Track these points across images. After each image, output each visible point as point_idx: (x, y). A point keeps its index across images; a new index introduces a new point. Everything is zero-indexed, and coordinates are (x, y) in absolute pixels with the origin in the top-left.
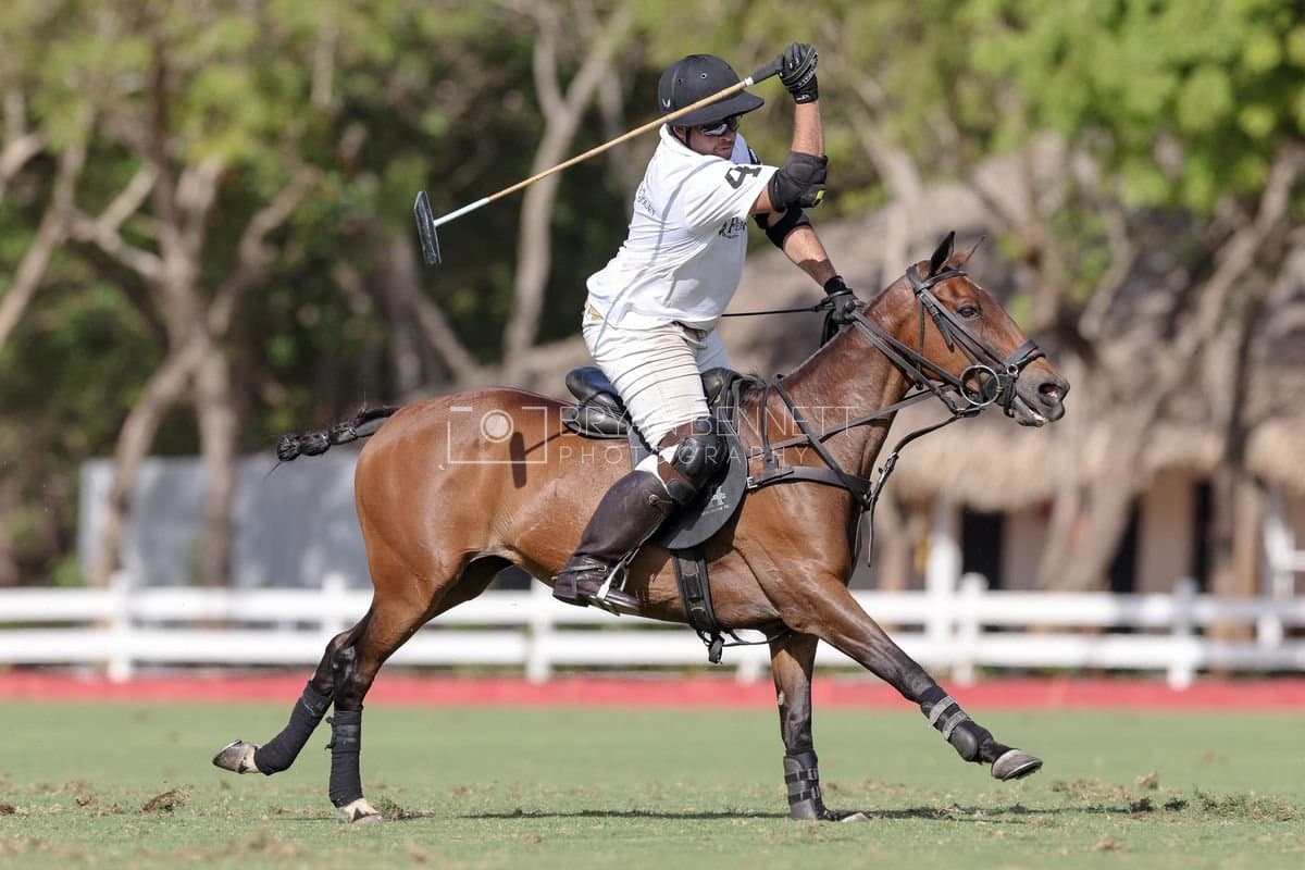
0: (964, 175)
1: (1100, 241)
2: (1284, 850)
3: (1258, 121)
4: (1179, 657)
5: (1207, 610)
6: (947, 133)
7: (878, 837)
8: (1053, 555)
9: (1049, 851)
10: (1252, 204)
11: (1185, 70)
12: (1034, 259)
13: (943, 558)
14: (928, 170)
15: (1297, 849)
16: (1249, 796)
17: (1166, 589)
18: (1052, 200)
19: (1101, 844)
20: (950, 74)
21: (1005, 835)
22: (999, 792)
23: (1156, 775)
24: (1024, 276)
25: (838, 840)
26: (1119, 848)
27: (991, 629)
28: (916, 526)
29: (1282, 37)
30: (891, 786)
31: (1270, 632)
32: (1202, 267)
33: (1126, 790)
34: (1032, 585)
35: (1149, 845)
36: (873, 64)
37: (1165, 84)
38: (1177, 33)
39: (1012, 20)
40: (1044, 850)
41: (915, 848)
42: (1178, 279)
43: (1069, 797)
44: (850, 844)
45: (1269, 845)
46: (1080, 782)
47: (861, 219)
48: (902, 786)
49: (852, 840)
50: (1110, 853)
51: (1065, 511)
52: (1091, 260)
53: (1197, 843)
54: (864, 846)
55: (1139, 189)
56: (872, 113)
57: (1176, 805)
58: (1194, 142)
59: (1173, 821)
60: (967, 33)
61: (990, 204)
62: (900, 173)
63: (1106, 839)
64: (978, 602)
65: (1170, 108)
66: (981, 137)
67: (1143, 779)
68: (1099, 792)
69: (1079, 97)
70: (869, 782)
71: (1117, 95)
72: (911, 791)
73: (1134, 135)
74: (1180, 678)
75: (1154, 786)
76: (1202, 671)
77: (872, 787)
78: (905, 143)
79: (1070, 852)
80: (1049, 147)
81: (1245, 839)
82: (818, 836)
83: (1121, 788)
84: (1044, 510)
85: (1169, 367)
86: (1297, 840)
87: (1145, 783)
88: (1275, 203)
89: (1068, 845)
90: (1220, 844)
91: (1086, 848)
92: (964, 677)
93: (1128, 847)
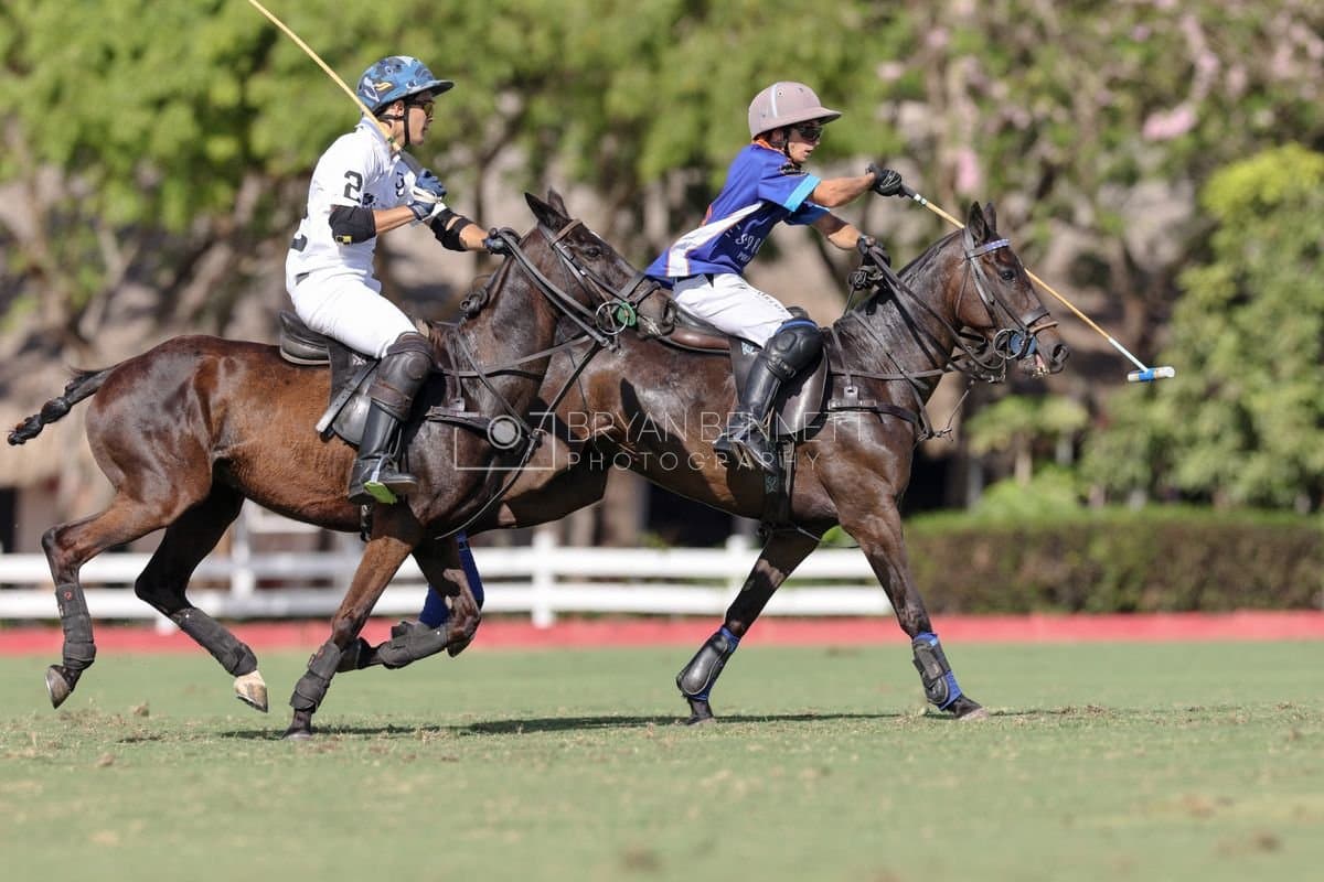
1: (95, 257)
2: (257, 763)
3: (221, 148)
9: (57, 768)
11: (160, 104)
12: (37, 273)
15: (266, 762)
19: (102, 762)
21: (21, 756)
22: (14, 721)
23: (147, 704)
26: (117, 765)
29: (242, 81)
31: (243, 582)
33: (122, 717)
35: (144, 763)
37: (143, 118)
38: (153, 76)
39: (15, 66)
40: (52, 768)
42: (166, 277)
43: (75, 724)
50: (111, 769)
51: (68, 483)
63: (107, 758)
65: (145, 136)
67: (136, 709)
68: (100, 719)
69: (71, 131)
74: (166, 626)
75: (146, 713)
79: (75, 769)
81: (223, 754)
83: (119, 715)
84: (51, 485)
86: (268, 754)
87: (138, 711)
89: (74, 763)
90: (203, 758)
91: (90, 766)
93: (125, 764)
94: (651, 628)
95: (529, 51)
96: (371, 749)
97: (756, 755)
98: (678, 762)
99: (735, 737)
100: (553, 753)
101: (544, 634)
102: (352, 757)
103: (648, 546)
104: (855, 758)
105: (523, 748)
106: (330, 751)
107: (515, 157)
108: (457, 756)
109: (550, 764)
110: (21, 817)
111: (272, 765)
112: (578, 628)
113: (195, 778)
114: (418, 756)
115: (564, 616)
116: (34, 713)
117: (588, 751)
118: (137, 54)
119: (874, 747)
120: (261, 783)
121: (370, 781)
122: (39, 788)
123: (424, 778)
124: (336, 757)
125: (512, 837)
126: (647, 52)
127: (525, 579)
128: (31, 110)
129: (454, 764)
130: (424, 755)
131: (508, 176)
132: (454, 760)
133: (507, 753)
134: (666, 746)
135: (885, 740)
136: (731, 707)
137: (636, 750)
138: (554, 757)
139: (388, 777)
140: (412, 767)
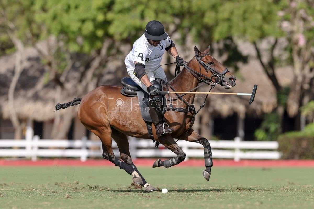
0: (34, 45)
1: (64, 60)
2: (107, 198)
3: (100, 33)
4: (83, 154)
5: (89, 144)
6: (29, 35)
7: (15, 195)
8: (54, 131)
9: (54, 198)
10: (99, 52)
11: (83, 21)
12: (50, 64)
13: (29, 132)
14: (25, 44)
15: (110, 197)
16: (99, 185)
17: (80, 138)
18: (53, 51)
19: (66, 197)
20: (30, 22)
21: (44, 195)
22: (43, 185)
23: (79, 181)
24: (47, 68)
25: (6, 196)
26: (70, 197)
27: (40, 148)
28: (23, 125)
29: (105, 14)
30: (18, 184)
32: (88, 66)
34: (50, 138)
35: (77, 197)
36: (12, 20)
37: (78, 24)
38: (81, 13)
39: (44, 9)
40: (53, 198)
41: (24, 198)
42: (82, 69)
43: (59, 186)
44: (8, 197)
45: (104, 197)
46: (61, 183)
47: (9, 55)
48: (21, 184)
49: (9, 196)
50: (68, 199)
51: (57, 121)
52: (63, 64)
53: (88, 196)
54: (12, 197)
55: (74, 48)
56: (12, 30)
57: (83, 188)
58: (86, 38)
59: (82, 191)
60: (34, 12)
61: (40, 52)
62: (19, 45)
63: (68, 196)
64: (37, 142)
65: (80, 29)
66: (37, 36)
69: (59, 27)
70: (13, 183)
71: (68, 27)
72: (23, 185)
73: (72, 36)
74: (84, 159)
75: (78, 183)
76: (89, 158)
77: (14, 184)
78: (20, 38)
79: (59, 198)
80: (53, 38)
81: (98, 195)
82: (1, 195)
83: (71, 184)
84: (52, 121)
85: (80, 88)
86: (111, 195)
87: (76, 183)
88: (104, 51)
89: (58, 197)
90: (93, 196)
91: (63, 198)
92: (34, 159)
93: (72, 197)
95: (182, 7)
96: (138, 194)
97: (243, 198)
98: (221, 199)
99: (237, 193)
100: (188, 196)
101: (185, 163)
102: (133, 197)
104: (270, 199)
105: (180, 195)
107: (177, 35)
108: (161, 197)
109: (186, 200)
111: (112, 198)
112: (194, 162)
113: (91, 202)
114: (151, 197)
115: (190, 159)
116: (48, 183)
117: (197, 196)
119: (275, 196)
120: (108, 203)
121: (138, 203)
122: (49, 204)
123: (153, 203)
124: (129, 196)
126: (214, 7)
128: (48, 22)
129: (161, 199)
130: (153, 196)
131: (176, 40)
132: (161, 198)
133: (175, 196)
134: (218, 195)
135: (278, 194)
136: (236, 184)
137: (210, 196)
138: (188, 197)
139: (143, 202)
140: (150, 199)
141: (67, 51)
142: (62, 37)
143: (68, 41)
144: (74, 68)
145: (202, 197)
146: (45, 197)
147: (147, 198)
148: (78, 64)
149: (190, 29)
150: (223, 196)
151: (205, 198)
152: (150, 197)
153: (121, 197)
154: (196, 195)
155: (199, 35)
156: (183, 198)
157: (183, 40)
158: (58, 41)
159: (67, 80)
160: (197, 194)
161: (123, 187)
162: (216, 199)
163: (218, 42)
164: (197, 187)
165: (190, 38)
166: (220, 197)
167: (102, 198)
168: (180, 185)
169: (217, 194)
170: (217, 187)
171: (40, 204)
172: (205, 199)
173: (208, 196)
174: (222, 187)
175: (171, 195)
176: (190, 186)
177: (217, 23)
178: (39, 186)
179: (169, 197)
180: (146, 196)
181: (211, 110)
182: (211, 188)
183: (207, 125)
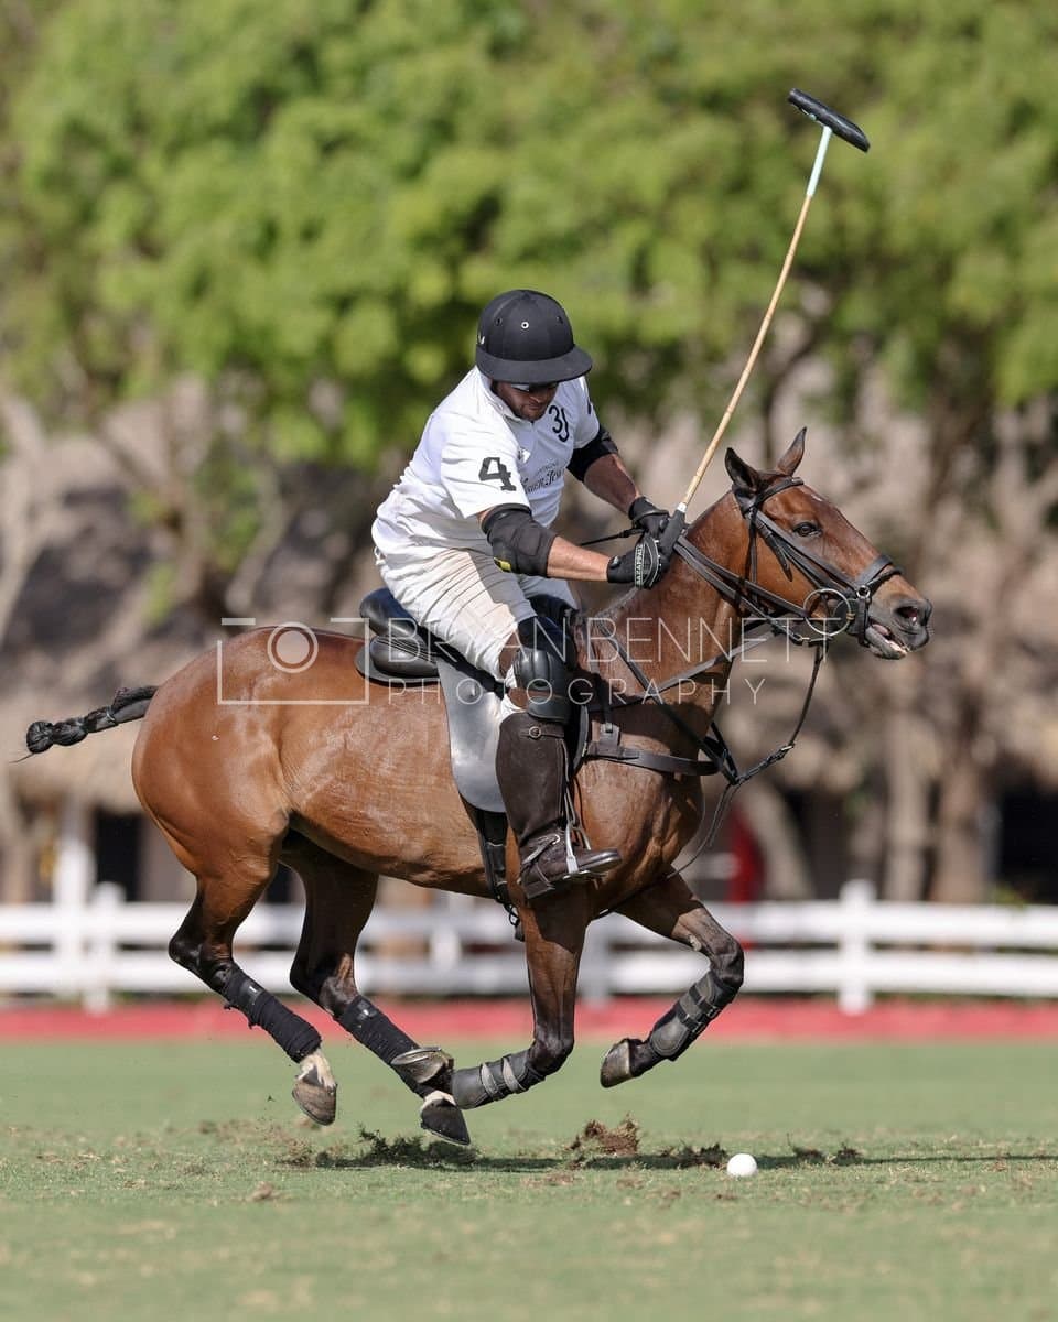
0: (94, 425)
1: (247, 499)
2: (464, 1199)
3: (427, 363)
5: (376, 925)
6: (72, 375)
9: (198, 1201)
11: (343, 304)
12: (174, 522)
13: (73, 867)
14: (53, 420)
15: (478, 1197)
18: (194, 455)
19: (256, 1194)
20: (76, 310)
21: (146, 1184)
22: (139, 1135)
24: (161, 542)
26: (277, 1198)
27: (129, 947)
28: (42, 830)
29: (453, 265)
31: (446, 949)
33: (284, 1132)
35: (312, 1195)
37: (319, 321)
38: (334, 264)
39: (146, 246)
40: (191, 1201)
41: (45, 1200)
42: (337, 546)
43: (220, 1141)
45: (448, 1193)
46: (232, 1122)
50: (267, 1203)
52: (241, 522)
53: (365, 1192)
55: (294, 440)
58: (356, 388)
60: (94, 260)
61: (125, 460)
62: (20, 424)
63: (264, 1187)
64: (113, 916)
65: (326, 347)
66: (110, 382)
68: (254, 1134)
69: (221, 336)
71: (266, 333)
72: (39, 1134)
73: (285, 379)
78: (25, 389)
79: (222, 1202)
80: (190, 392)
81: (421, 1185)
83: (279, 1129)
86: (480, 1187)
89: (219, 1195)
90: (392, 1192)
91: (240, 1198)
92: (98, 1003)
93: (286, 1197)
94: (998, 1017)
95: (839, 229)
96: (619, 1182)
98: (1038, 1206)
100: (868, 1192)
101: (854, 1023)
102: (593, 1192)
103: (999, 902)
105: (828, 1184)
106: (564, 1183)
107: (815, 376)
108: (737, 1194)
109: (862, 1208)
110: (147, 1270)
111: (486, 1201)
112: (902, 1015)
113: (383, 1220)
114: (683, 1195)
115: (883, 998)
116: (166, 1123)
117: (915, 1188)
118: (310, 234)
120: (469, 1228)
121: (619, 1226)
122: (171, 1231)
123: (693, 1224)
124: (574, 1193)
125: (811, 1307)
127: (828, 946)
128: (168, 309)
129: (732, 1204)
130: (693, 1191)
131: (812, 402)
132: (733, 1199)
133: (806, 1190)
134: (1023, 1184)
137: (983, 1189)
138: (870, 1195)
139: (643, 1221)
140: (675, 1207)
141: (262, 455)
142: (234, 382)
143: (266, 408)
144: (297, 540)
145: (940, 1194)
146: (150, 1193)
147: (665, 1198)
148: (315, 523)
149: (878, 343)
150: (1045, 1191)
151: (957, 1198)
152: (677, 1194)
153: (533, 1196)
154: (910, 1186)
155: (927, 372)
156: (845, 1201)
157: (845, 401)
158: (216, 401)
159: (263, 601)
160: (917, 1181)
161: (544, 1142)
162: (1013, 1203)
163: (1022, 408)
164: (917, 1145)
165: (881, 388)
166: (1034, 1192)
167: (435, 1198)
168: (828, 1135)
169: (1015, 1181)
170: (1018, 1141)
171: (127, 1229)
172: (956, 1206)
173: (969, 1188)
174: (1042, 1143)
175: (784, 1185)
176: (881, 1141)
177: (1014, 312)
178: (121, 1138)
179: (773, 1193)
180: (659, 1193)
181: (985, 751)
182: (985, 1146)
183: (968, 827)
